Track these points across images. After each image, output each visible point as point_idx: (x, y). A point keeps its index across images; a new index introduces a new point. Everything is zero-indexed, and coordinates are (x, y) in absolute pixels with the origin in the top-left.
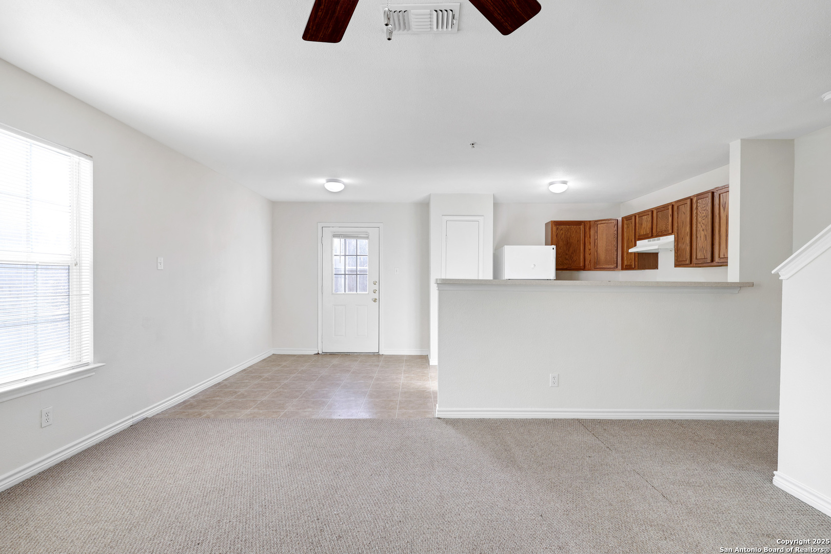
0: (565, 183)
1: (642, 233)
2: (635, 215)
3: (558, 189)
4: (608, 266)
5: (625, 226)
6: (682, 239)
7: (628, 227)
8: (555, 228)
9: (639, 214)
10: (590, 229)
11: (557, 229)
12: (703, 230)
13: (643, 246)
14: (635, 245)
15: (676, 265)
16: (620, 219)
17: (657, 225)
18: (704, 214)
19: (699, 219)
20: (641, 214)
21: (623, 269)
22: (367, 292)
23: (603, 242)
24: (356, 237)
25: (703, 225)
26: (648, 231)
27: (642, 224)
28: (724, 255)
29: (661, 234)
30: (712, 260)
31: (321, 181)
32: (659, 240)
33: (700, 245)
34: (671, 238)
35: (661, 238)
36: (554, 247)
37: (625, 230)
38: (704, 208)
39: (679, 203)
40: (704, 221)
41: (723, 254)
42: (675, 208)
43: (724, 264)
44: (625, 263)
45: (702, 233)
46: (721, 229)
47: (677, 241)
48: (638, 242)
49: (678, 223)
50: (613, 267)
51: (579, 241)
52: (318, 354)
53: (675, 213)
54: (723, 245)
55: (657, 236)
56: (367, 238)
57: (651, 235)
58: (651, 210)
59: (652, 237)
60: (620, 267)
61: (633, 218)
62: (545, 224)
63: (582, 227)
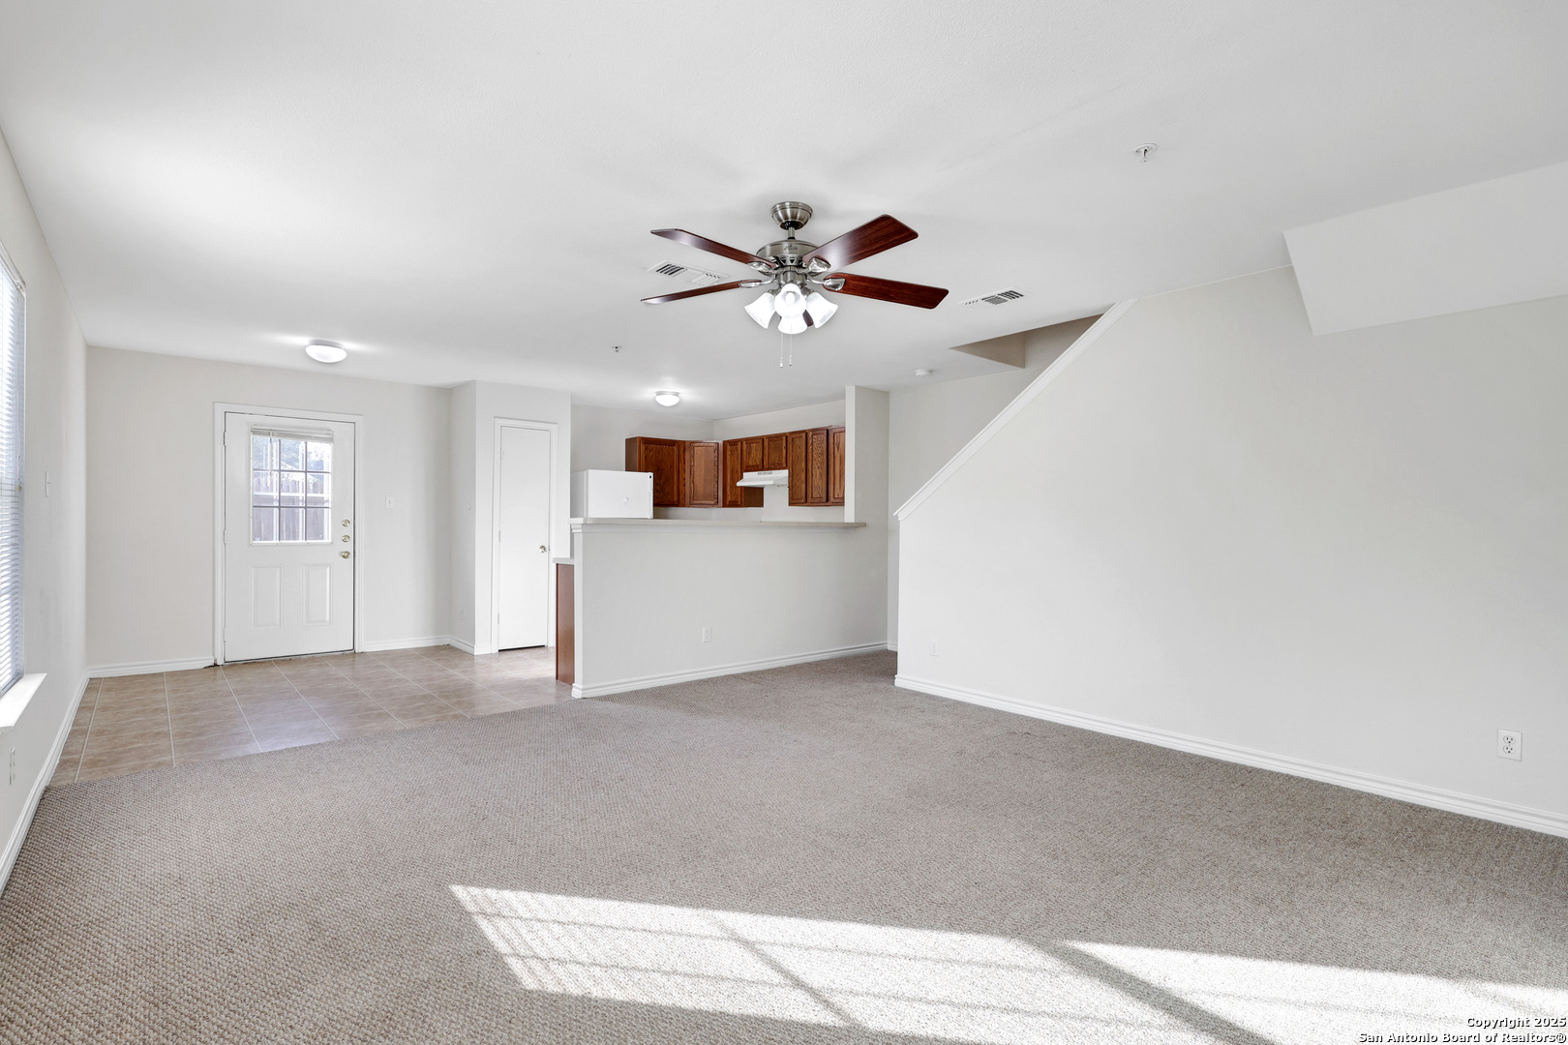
0: (677, 394)
1: (750, 464)
2: (741, 440)
3: (667, 401)
4: (704, 502)
5: (729, 453)
6: (797, 475)
7: (732, 454)
8: (643, 447)
9: (747, 440)
10: (684, 452)
11: (646, 449)
12: (819, 468)
13: (750, 479)
14: (742, 478)
15: (790, 504)
16: (721, 443)
17: (768, 456)
18: (819, 451)
19: (815, 456)
20: (750, 441)
21: (724, 506)
22: (330, 541)
23: (700, 472)
24: (306, 438)
25: (817, 462)
26: (758, 462)
27: (750, 453)
29: (773, 467)
30: (827, 500)
31: (301, 340)
32: (770, 474)
33: (815, 483)
34: (785, 473)
35: (774, 472)
36: (651, 474)
37: (728, 457)
38: (818, 445)
39: (793, 436)
40: (819, 459)
41: (838, 494)
42: (790, 439)
43: (840, 502)
44: (729, 498)
45: (817, 471)
46: (836, 469)
47: (791, 476)
48: (745, 475)
49: (792, 457)
50: (713, 502)
51: (672, 467)
52: (215, 665)
53: (790, 446)
54: (837, 486)
55: (768, 470)
56: (330, 440)
57: (760, 467)
58: (762, 439)
59: (763, 469)
60: (721, 503)
61: (739, 443)
62: (627, 440)
63: (675, 448)
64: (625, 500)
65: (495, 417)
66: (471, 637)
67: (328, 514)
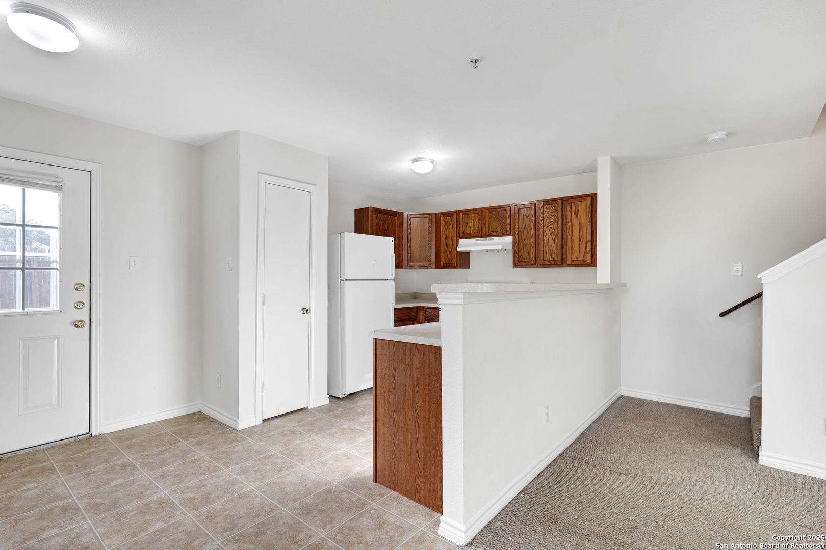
0: (432, 162)
1: (467, 232)
2: (457, 213)
3: (423, 168)
4: (420, 264)
5: (442, 223)
6: (525, 241)
7: (446, 224)
8: (374, 216)
9: (463, 211)
10: (403, 222)
11: (376, 218)
12: (551, 234)
13: (469, 245)
14: (457, 244)
15: (515, 266)
17: (489, 225)
18: (552, 219)
19: (546, 223)
20: (467, 212)
21: (437, 267)
22: (58, 308)
23: (418, 239)
24: (24, 183)
25: (551, 230)
26: (477, 230)
27: (467, 223)
28: (577, 258)
29: (495, 234)
30: (562, 262)
32: (493, 240)
33: (547, 247)
34: (510, 239)
35: (494, 238)
36: (392, 239)
37: (442, 227)
38: (552, 214)
40: (552, 226)
41: (575, 256)
42: (515, 210)
44: (443, 261)
45: (551, 237)
46: (574, 234)
47: (517, 242)
48: (460, 241)
49: (518, 225)
50: (427, 265)
53: (515, 216)
54: (575, 249)
55: (488, 236)
56: (59, 189)
57: (481, 234)
58: (481, 210)
59: (482, 236)
60: (434, 266)
61: (455, 215)
62: (355, 210)
63: (397, 218)
64: (374, 262)
65: (259, 173)
66: (235, 410)
67: (55, 276)
